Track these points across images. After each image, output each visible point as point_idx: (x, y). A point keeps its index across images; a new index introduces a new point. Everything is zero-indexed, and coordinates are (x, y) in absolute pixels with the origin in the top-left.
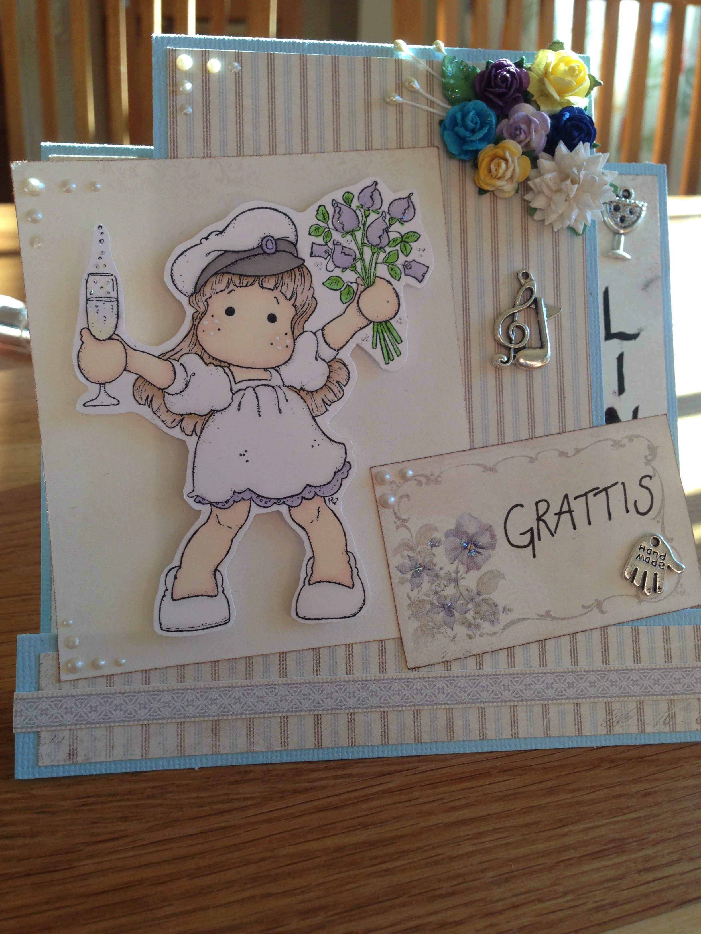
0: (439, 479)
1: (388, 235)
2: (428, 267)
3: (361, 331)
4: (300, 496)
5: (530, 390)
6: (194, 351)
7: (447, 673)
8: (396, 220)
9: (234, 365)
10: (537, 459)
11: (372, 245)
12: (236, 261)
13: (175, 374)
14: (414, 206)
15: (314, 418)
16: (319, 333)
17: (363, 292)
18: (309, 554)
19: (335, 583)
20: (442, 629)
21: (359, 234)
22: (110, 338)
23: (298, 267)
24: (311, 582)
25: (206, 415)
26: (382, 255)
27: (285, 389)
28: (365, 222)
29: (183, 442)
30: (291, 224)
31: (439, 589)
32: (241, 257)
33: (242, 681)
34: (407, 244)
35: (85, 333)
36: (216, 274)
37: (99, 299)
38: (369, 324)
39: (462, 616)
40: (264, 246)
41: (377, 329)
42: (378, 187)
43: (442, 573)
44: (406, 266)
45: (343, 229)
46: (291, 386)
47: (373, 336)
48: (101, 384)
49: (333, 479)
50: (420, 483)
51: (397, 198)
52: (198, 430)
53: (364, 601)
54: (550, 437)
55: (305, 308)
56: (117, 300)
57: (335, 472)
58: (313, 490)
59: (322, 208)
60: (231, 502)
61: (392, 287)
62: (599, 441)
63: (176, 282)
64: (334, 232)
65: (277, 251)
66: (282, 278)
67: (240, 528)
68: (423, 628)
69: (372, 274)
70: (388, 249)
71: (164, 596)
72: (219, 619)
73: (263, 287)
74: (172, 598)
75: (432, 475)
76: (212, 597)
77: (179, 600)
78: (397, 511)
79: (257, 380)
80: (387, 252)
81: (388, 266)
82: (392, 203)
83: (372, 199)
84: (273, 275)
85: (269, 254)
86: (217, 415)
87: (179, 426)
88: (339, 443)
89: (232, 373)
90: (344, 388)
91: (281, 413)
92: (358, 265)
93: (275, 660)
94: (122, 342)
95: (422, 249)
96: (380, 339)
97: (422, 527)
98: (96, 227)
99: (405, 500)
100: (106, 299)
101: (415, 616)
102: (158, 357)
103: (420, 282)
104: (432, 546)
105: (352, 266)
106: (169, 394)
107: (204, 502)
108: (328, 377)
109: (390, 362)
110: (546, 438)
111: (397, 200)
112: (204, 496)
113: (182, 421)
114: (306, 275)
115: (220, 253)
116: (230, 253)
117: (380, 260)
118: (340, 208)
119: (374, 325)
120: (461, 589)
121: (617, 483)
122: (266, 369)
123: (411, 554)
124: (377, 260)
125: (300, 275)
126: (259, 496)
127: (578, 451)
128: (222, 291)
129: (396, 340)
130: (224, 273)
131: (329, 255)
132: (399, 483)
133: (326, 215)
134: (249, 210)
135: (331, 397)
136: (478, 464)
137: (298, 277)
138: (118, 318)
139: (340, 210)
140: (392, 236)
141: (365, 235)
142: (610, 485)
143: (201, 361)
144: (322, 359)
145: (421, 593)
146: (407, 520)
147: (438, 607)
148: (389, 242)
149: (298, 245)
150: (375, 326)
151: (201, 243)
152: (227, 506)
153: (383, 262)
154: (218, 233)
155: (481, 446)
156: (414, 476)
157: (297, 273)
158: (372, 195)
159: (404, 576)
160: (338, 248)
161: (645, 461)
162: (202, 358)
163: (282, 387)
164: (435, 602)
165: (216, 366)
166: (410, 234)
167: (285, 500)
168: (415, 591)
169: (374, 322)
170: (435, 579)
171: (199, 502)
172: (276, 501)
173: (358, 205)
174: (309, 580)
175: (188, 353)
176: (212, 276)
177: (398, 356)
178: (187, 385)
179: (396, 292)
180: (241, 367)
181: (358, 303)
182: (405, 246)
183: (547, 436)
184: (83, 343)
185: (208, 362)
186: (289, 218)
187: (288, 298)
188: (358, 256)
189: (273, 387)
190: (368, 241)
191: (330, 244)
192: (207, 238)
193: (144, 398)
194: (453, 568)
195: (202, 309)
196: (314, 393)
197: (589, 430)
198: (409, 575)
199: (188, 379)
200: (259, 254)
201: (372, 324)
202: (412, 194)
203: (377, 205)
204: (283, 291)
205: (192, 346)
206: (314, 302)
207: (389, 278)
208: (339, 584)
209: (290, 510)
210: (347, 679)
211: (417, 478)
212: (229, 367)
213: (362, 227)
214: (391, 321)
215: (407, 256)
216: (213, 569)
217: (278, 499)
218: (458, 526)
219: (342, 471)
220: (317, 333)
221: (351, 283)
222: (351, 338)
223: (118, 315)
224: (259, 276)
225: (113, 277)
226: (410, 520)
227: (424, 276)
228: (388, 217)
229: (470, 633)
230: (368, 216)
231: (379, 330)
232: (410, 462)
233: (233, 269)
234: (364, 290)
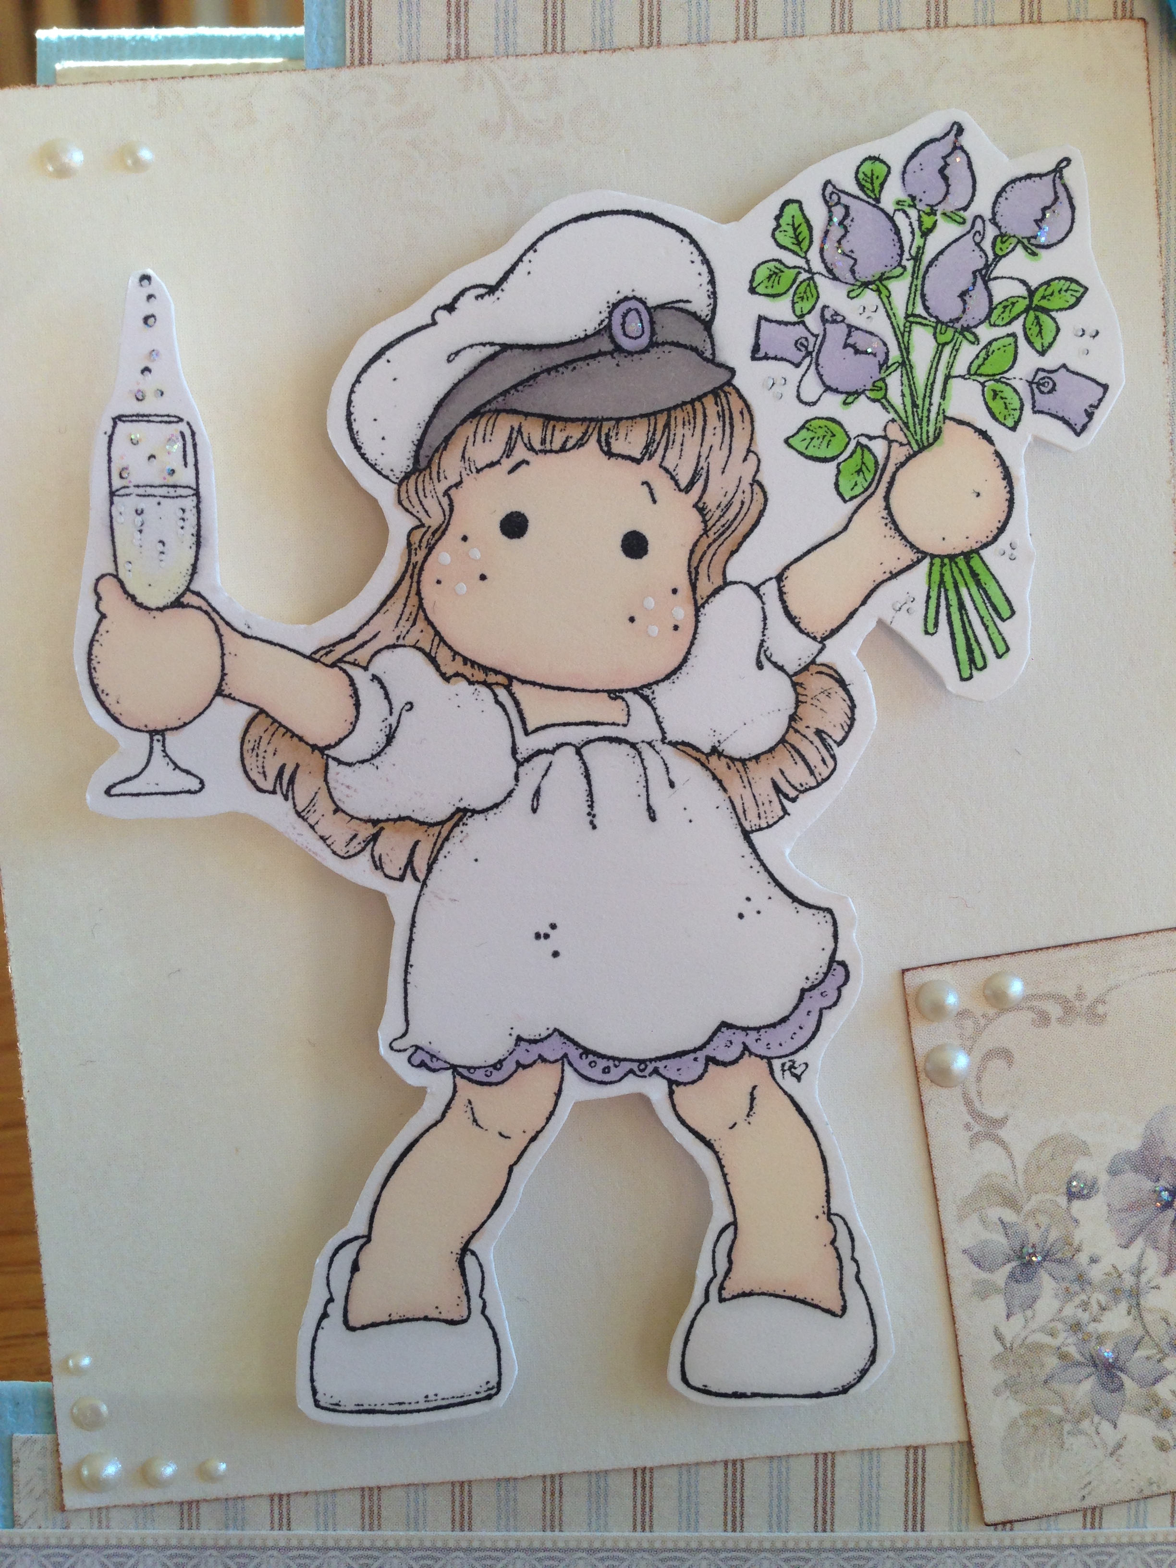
0: (1101, 1009)
1: (987, 288)
2: (1105, 387)
3: (893, 581)
4: (701, 1055)
6: (410, 639)
7: (1089, 1536)
8: (1014, 241)
9: (524, 682)
11: (938, 321)
12: (534, 377)
13: (357, 705)
14: (1070, 199)
15: (746, 835)
16: (770, 590)
17: (903, 464)
18: (721, 1215)
19: (794, 1299)
20: (1086, 1424)
21: (899, 289)
22: (178, 603)
23: (715, 392)
24: (726, 1294)
25: (442, 823)
26: (968, 352)
27: (668, 751)
28: (921, 250)
29: (382, 898)
30: (698, 259)
31: (1085, 1317)
32: (549, 364)
33: (533, 1535)
34: (1043, 318)
35: (108, 587)
36: (476, 414)
37: (146, 490)
38: (919, 561)
39: (1144, 1391)
40: (617, 330)
41: (942, 575)
42: (965, 140)
43: (1096, 1273)
44: (1038, 384)
45: (853, 272)
46: (683, 743)
47: (929, 597)
48: (152, 733)
49: (796, 1008)
50: (1044, 1019)
51: (1022, 174)
52: (421, 864)
53: (874, 1353)
55: (730, 515)
56: (197, 494)
57: (803, 991)
58: (739, 1037)
59: (792, 209)
60: (509, 1066)
61: (992, 449)
63: (362, 438)
64: (824, 284)
65: (653, 344)
66: (667, 425)
67: (533, 1139)
68: (1034, 1421)
69: (934, 409)
70: (985, 333)
71: (325, 1315)
72: (470, 1385)
73: (610, 454)
74: (346, 1322)
75: (1080, 996)
76: (452, 1323)
77: (364, 1327)
78: (974, 1096)
79: (588, 723)
80: (983, 343)
81: (983, 385)
82: (1003, 189)
83: (945, 179)
84: (642, 416)
85: (631, 353)
86: (475, 823)
87: (367, 853)
88: (819, 908)
89: (517, 704)
90: (837, 750)
91: (653, 819)
92: (894, 382)
93: (624, 1487)
94: (211, 612)
95: (1090, 331)
96: (948, 606)
97: (1043, 1144)
98: (134, 279)
99: (997, 1065)
100: (163, 491)
101: (1011, 1386)
102: (310, 658)
103: (1078, 434)
104: (1071, 1195)
105: (875, 388)
106: (340, 762)
107: (435, 1064)
108: (793, 718)
109: (975, 672)
111: (1020, 179)
112: (434, 1048)
113: (375, 838)
114: (737, 417)
115: (489, 350)
116: (517, 351)
117: (960, 368)
118: (847, 208)
119: (932, 564)
120: (1148, 1318)
122: (615, 694)
123: (1009, 1216)
124: (950, 366)
125: (721, 416)
126: (586, 1052)
128: (492, 465)
129: (995, 609)
130: (498, 412)
131: (809, 354)
132: (984, 1016)
133: (804, 229)
134: (576, 220)
135: (798, 774)
137: (713, 421)
138: (198, 544)
139: (847, 215)
140: (1002, 290)
141: (919, 292)
143: (431, 669)
144: (775, 664)
145: (1034, 1325)
146: (1001, 1122)
147: (1079, 1364)
148: (991, 310)
149: (718, 326)
150: (936, 569)
151: (434, 323)
152: (497, 1076)
153: (970, 374)
154: (482, 291)
156: (1027, 998)
157: (712, 410)
158: (946, 165)
159: (984, 1275)
160: (837, 332)
162: (433, 660)
163: (659, 746)
164: (1072, 1350)
165: (471, 683)
166: (1056, 285)
167: (660, 1065)
168: (1018, 1320)
169: (933, 556)
170: (1075, 1287)
171: (422, 1065)
172: (634, 1066)
173: (903, 196)
174: (721, 1288)
175: (394, 646)
176: (463, 422)
177: (999, 657)
178: (390, 738)
179: (1003, 463)
180: (542, 685)
181: (887, 498)
182: (1039, 325)
184: (103, 616)
185: (450, 672)
186: (693, 242)
187: (683, 483)
188: (895, 355)
189: (633, 746)
190: (926, 308)
191: (813, 322)
192: (450, 308)
193: (272, 774)
194: (1127, 1258)
195: (435, 519)
196: (751, 765)
198: (1000, 1276)
199: (393, 720)
200: (601, 354)
201: (927, 561)
202: (1068, 160)
203: (957, 199)
204: (669, 464)
205: (404, 625)
206: (759, 497)
207: (985, 422)
208: (803, 1302)
209: (671, 1093)
210: (814, 1545)
211: (1035, 1003)
212: (508, 688)
213: (909, 265)
214: (985, 553)
215: (1042, 353)
216: (457, 1248)
217: (641, 1062)
218: (1150, 1144)
219: (821, 988)
220: (763, 590)
221: (871, 438)
222: (864, 603)
223: (198, 535)
224: (599, 421)
225: (183, 427)
226: (1010, 1123)
227: (1090, 415)
228: (991, 232)
229: (1164, 1434)
230: (930, 230)
231: (948, 578)
232: (1017, 958)
233: (524, 400)
234: (909, 458)
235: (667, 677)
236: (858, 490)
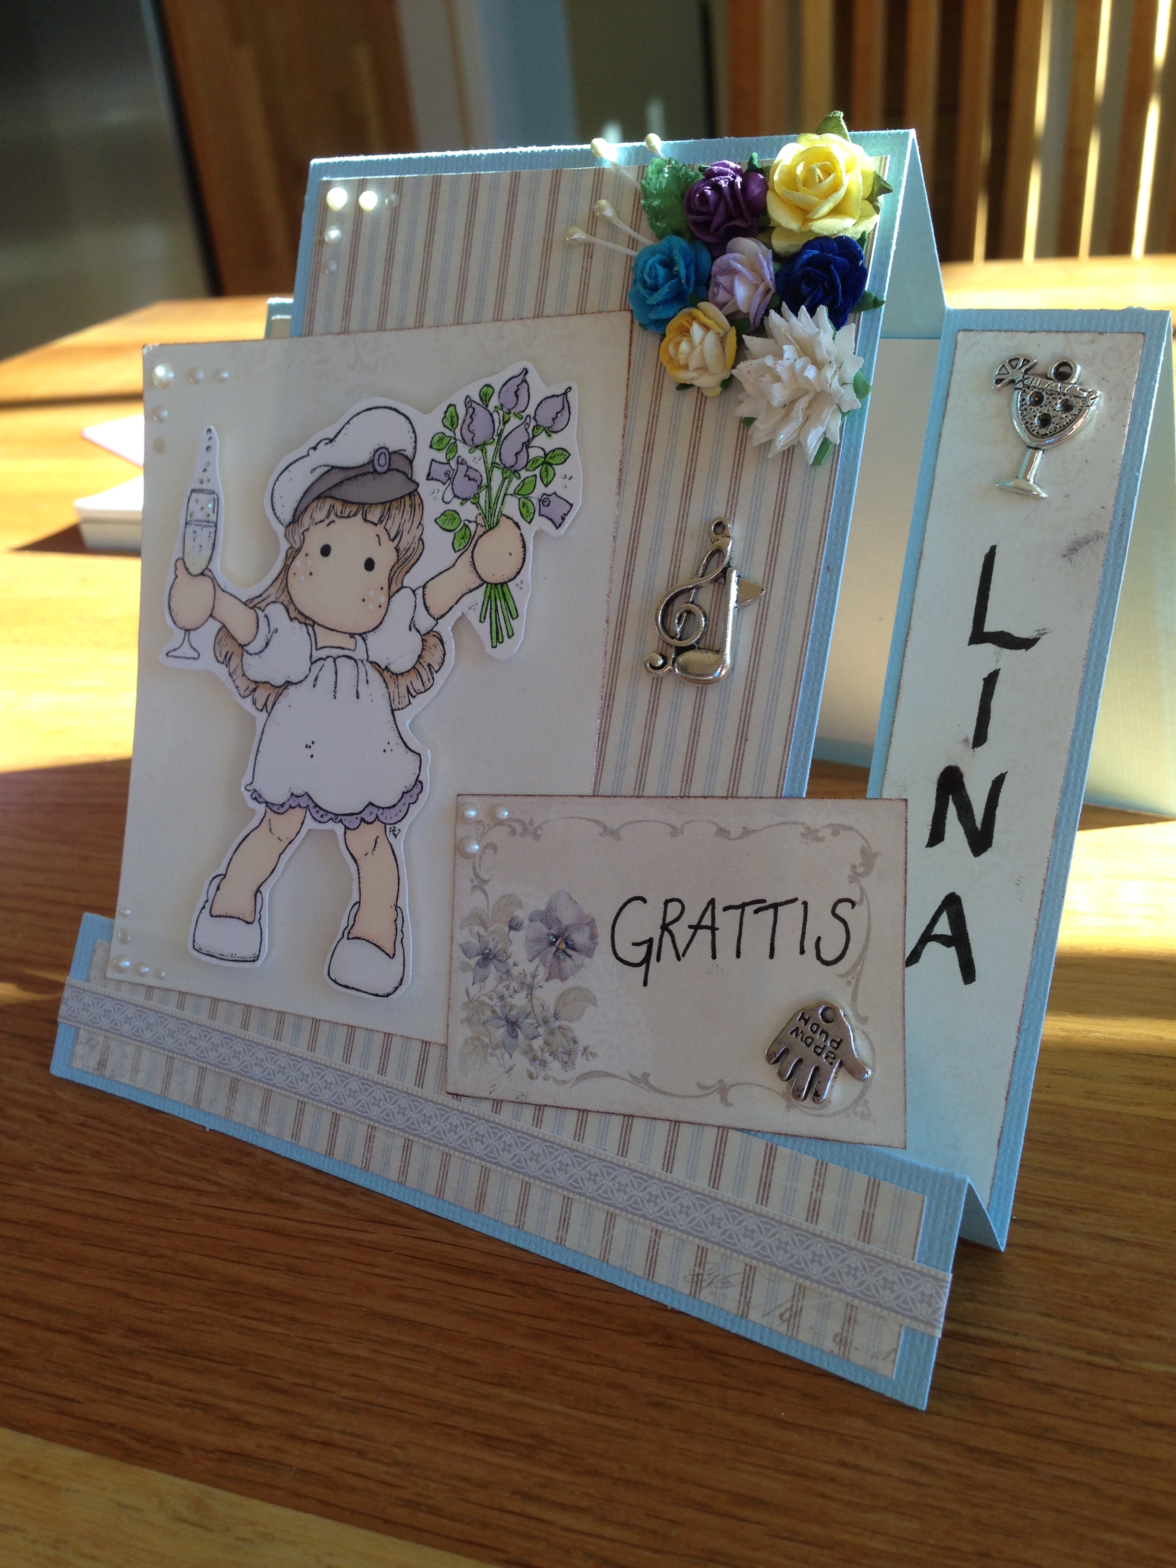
0: (539, 832)
1: (527, 452)
2: (571, 505)
3: (470, 595)
4: (359, 816)
5: (697, 717)
6: (281, 600)
7: (495, 1116)
8: (542, 429)
9: (319, 625)
10: (682, 833)
11: (505, 467)
12: (342, 482)
13: (258, 628)
14: (569, 408)
15: (393, 711)
16: (419, 592)
17: (481, 536)
18: (355, 898)
19: (375, 945)
20: (498, 1052)
21: (491, 449)
22: (202, 574)
23: (410, 494)
24: (350, 936)
25: (280, 687)
26: (515, 482)
27: (368, 665)
28: (502, 431)
29: (253, 718)
30: (411, 431)
31: (506, 993)
32: (348, 476)
33: (269, 1040)
34: (549, 468)
35: (180, 563)
36: (318, 498)
37: (198, 523)
38: (482, 585)
39: (527, 1042)
40: (376, 462)
41: (490, 593)
42: (529, 378)
43: (515, 971)
44: (543, 501)
45: (473, 440)
46: (375, 663)
47: (483, 604)
48: (186, 630)
49: (400, 801)
50: (513, 832)
51: (550, 395)
52: (269, 705)
54: (710, 800)
55: (408, 554)
56: (216, 526)
57: (404, 793)
58: (375, 810)
59: (452, 409)
60: (287, 806)
61: (519, 532)
62: (784, 823)
63: (276, 506)
64: (460, 445)
65: (389, 470)
66: (389, 509)
67: (290, 843)
68: (476, 1043)
69: (498, 510)
70: (524, 474)
71: (204, 907)
72: (249, 953)
73: (366, 520)
74: (210, 912)
75: (531, 823)
76: (247, 923)
77: (216, 916)
78: (477, 865)
79: (340, 648)
80: (522, 479)
81: (519, 499)
82: (541, 402)
83: (517, 396)
84: (381, 503)
85: (380, 473)
86: (292, 688)
87: (251, 697)
88: (415, 753)
89: (315, 634)
90: (435, 675)
91: (358, 698)
92: (483, 495)
93: (307, 1025)
94: (213, 579)
95: (568, 476)
96: (491, 609)
97: (504, 897)
98: (205, 430)
99: (490, 852)
100: (204, 524)
101: (469, 1020)
102: (244, 604)
103: (557, 528)
104: (511, 928)
105: (475, 497)
106: (248, 653)
107: (260, 800)
108: (420, 656)
109: (498, 644)
110: (703, 800)
111: (549, 397)
112: (261, 792)
113: (255, 690)
114: (417, 507)
115: (327, 468)
116: (337, 470)
117: (511, 491)
118: (474, 409)
120: (534, 1001)
121: (795, 900)
122: (352, 635)
123: (482, 932)
124: (507, 489)
125: (411, 506)
126: (316, 806)
127: (746, 832)
128: (321, 522)
129: (510, 612)
130: (326, 497)
131: (450, 479)
132: (488, 825)
133: (455, 419)
134: (366, 410)
135: (418, 685)
136: (597, 822)
137: (408, 508)
138: (213, 548)
139: (474, 412)
140: (534, 453)
141: (498, 452)
142: (783, 900)
143: (286, 614)
144: (416, 629)
145: (484, 992)
146: (486, 882)
147: (500, 1018)
148: (528, 462)
149: (415, 463)
151: (308, 455)
152: (282, 810)
153: (515, 494)
154: (327, 441)
155: (609, 794)
156: (508, 819)
157: (408, 502)
158: (518, 390)
159: (467, 960)
160: (462, 469)
161: (851, 873)
162: (287, 610)
163: (365, 662)
164: (498, 1009)
165: (300, 623)
166: (557, 452)
167: (343, 818)
168: (477, 986)
169: (488, 583)
170: (505, 977)
171: (255, 799)
172: (333, 816)
173: (498, 404)
174: (349, 933)
175: (275, 602)
176: (313, 501)
177: (509, 638)
178: (267, 644)
179: (523, 540)
180: (326, 628)
181: (472, 552)
182: (547, 471)
183: (705, 797)
184: (176, 577)
185: (293, 617)
186: (410, 423)
187: (392, 537)
188: (485, 482)
189: (355, 661)
190: (501, 460)
191: (453, 463)
192: (315, 448)
193: (224, 654)
194: (530, 967)
195: (297, 546)
196: (400, 677)
197: (772, 801)
198: (473, 962)
199: (269, 636)
200: (369, 473)
202: (570, 388)
203: (520, 407)
204: (388, 527)
205: (280, 592)
206: (421, 546)
207: (518, 518)
208: (379, 947)
209: (345, 833)
210: (375, 1080)
211: (511, 823)
212: (313, 627)
213: (496, 438)
215: (546, 486)
216: (255, 888)
217: (336, 815)
218: (550, 909)
219: (411, 793)
220: (417, 592)
221: (470, 522)
222: (456, 603)
223: (214, 544)
224: (363, 504)
225: (215, 496)
226: (490, 883)
227: (563, 519)
228: (533, 423)
229: (532, 1069)
230: (507, 422)
231: (493, 595)
232: (507, 798)
233: (336, 493)
234: (484, 533)
235: (374, 630)
236: (462, 547)
